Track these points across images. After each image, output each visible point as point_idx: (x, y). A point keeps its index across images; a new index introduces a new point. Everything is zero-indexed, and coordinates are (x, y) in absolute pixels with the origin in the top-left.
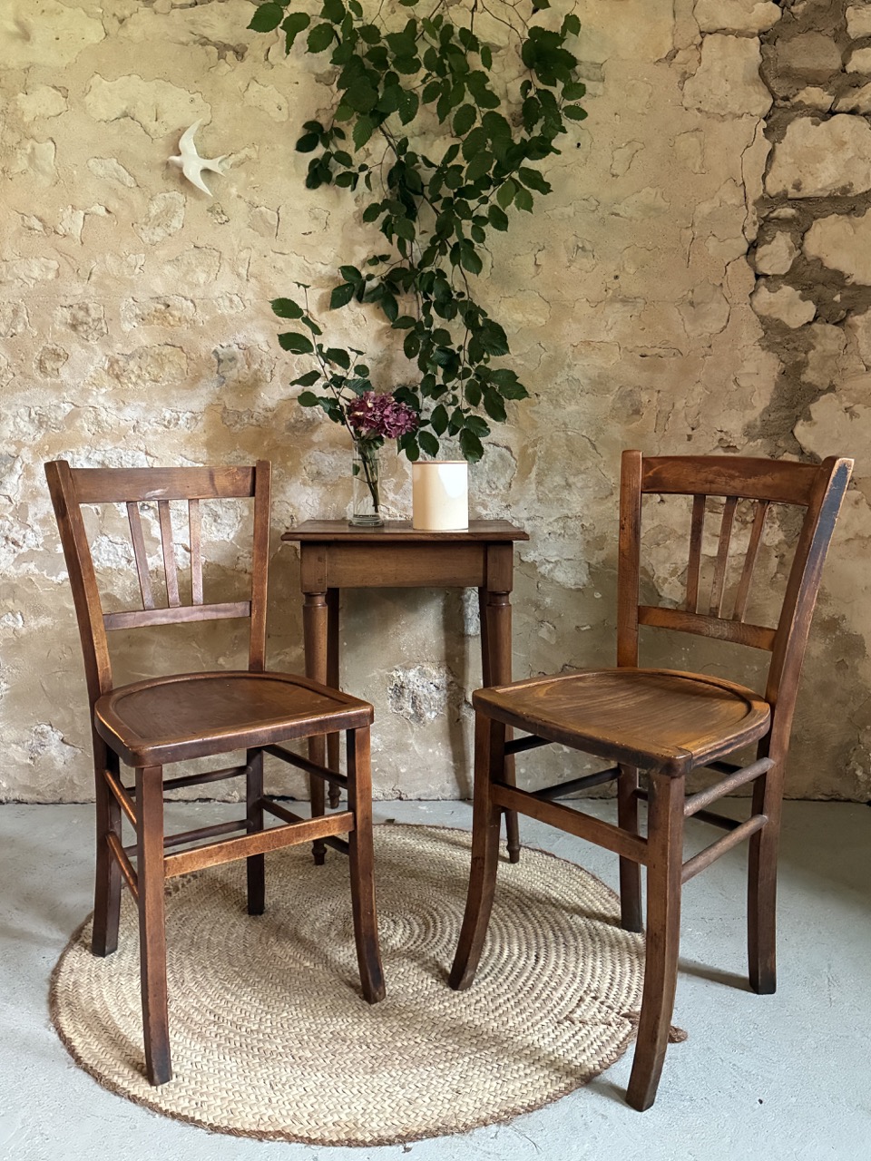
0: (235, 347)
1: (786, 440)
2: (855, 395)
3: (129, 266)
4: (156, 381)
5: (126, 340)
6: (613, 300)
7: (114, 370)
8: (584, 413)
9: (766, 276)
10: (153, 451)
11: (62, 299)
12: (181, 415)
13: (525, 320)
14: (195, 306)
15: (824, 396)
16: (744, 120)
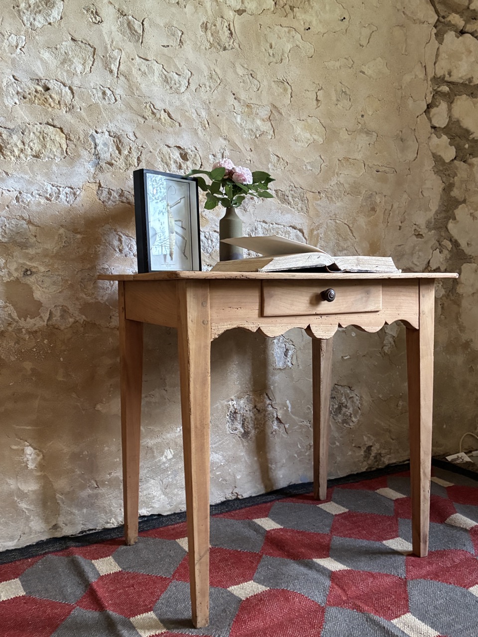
0: (107, 133)
1: (444, 232)
2: (474, 206)
4: (37, 156)
5: (9, 115)
6: (361, 131)
8: (346, 208)
12: (61, 189)
13: (312, 138)
14: (73, 93)
15: (461, 206)
16: (425, 25)
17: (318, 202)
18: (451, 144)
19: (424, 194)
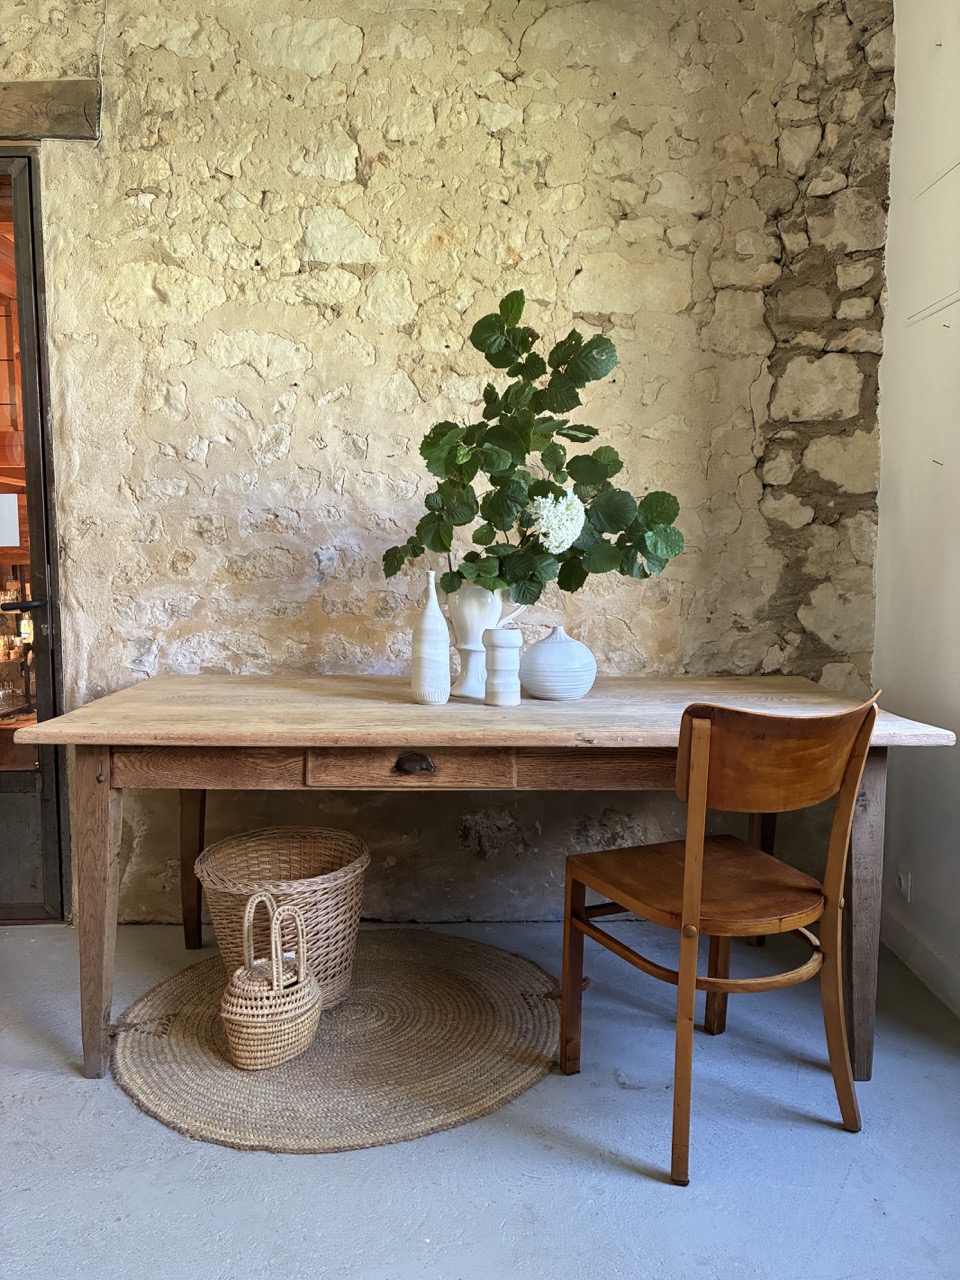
0: (332, 549)
1: (790, 622)
2: (847, 585)
3: (245, 484)
4: (267, 577)
5: (243, 545)
7: (233, 569)
8: (620, 601)
9: (772, 486)
10: (265, 635)
11: (191, 512)
12: (288, 605)
14: (299, 516)
15: (821, 586)
16: (751, 359)
17: (580, 597)
18: (803, 504)
19: (753, 576)
